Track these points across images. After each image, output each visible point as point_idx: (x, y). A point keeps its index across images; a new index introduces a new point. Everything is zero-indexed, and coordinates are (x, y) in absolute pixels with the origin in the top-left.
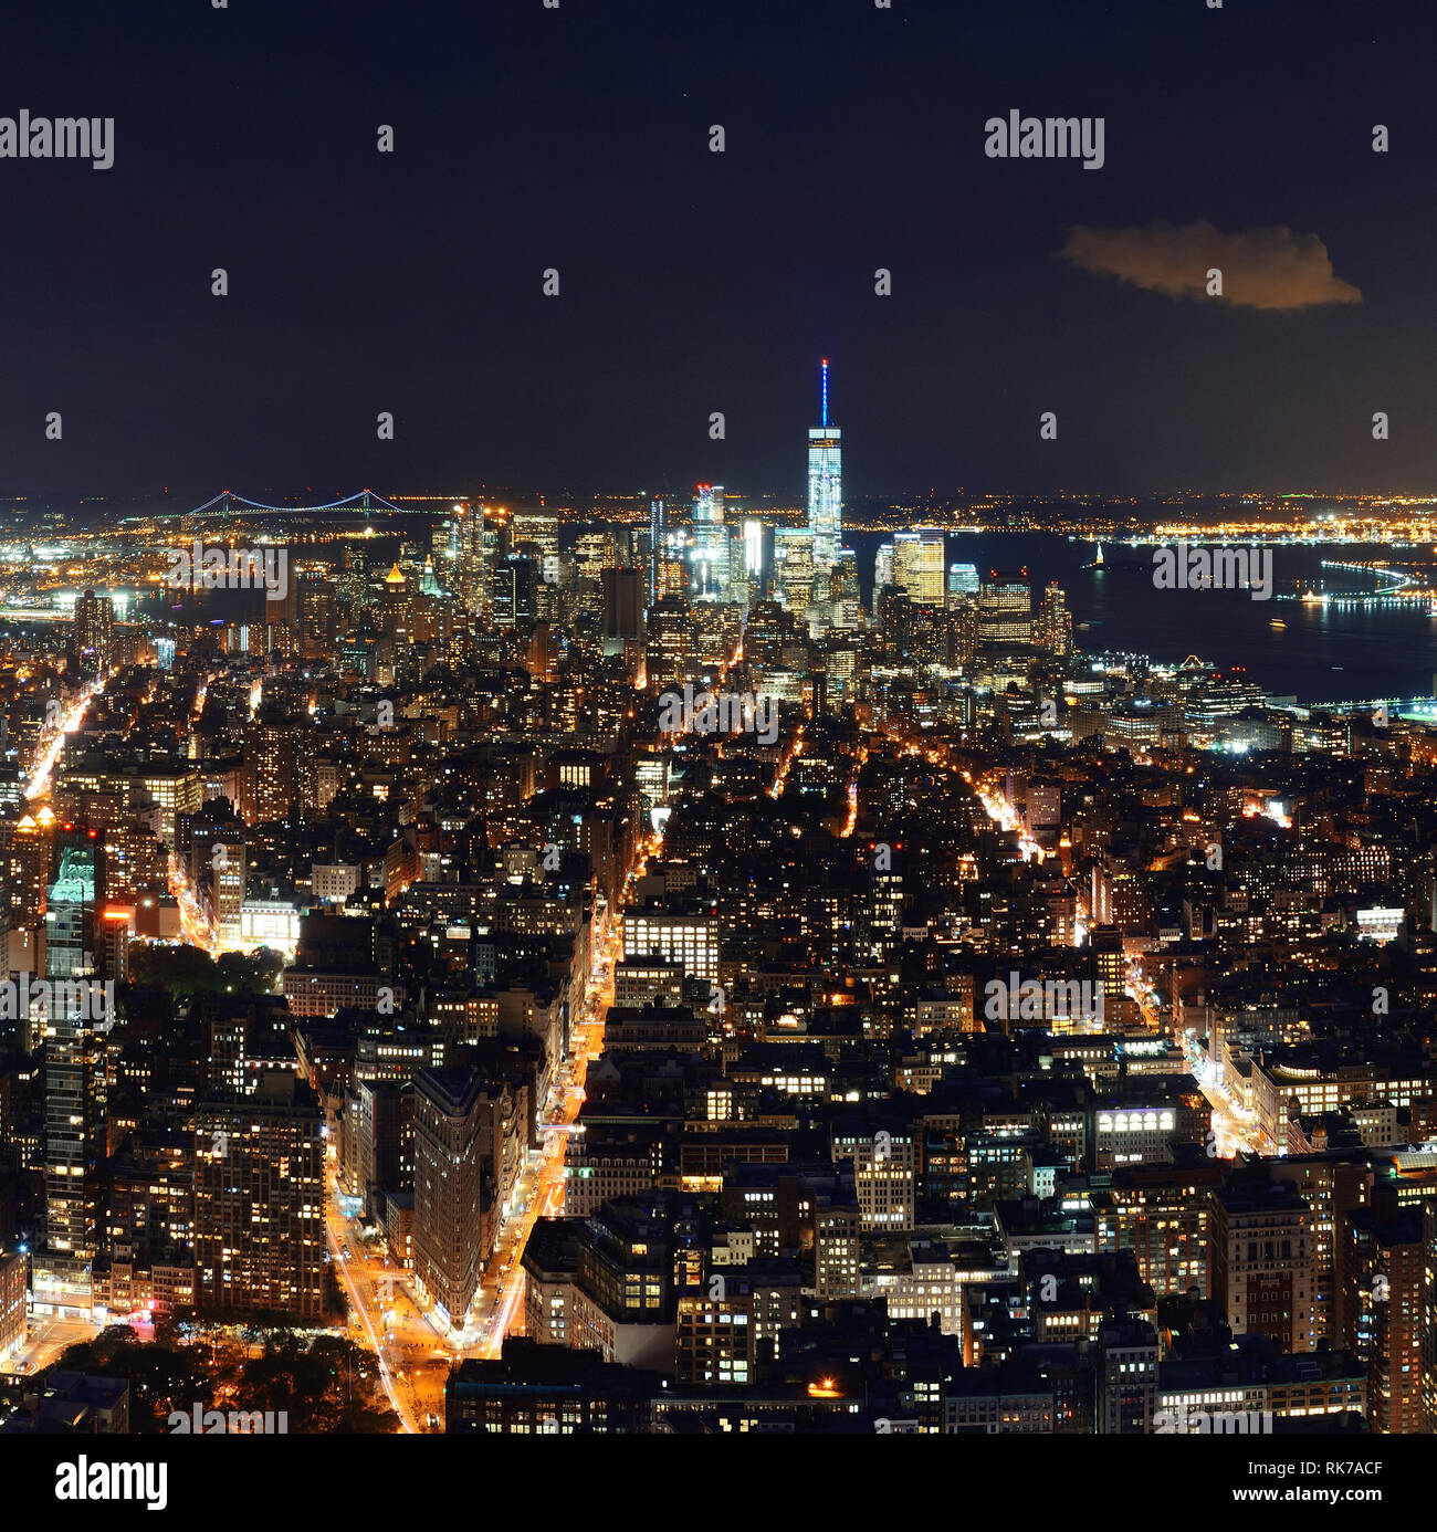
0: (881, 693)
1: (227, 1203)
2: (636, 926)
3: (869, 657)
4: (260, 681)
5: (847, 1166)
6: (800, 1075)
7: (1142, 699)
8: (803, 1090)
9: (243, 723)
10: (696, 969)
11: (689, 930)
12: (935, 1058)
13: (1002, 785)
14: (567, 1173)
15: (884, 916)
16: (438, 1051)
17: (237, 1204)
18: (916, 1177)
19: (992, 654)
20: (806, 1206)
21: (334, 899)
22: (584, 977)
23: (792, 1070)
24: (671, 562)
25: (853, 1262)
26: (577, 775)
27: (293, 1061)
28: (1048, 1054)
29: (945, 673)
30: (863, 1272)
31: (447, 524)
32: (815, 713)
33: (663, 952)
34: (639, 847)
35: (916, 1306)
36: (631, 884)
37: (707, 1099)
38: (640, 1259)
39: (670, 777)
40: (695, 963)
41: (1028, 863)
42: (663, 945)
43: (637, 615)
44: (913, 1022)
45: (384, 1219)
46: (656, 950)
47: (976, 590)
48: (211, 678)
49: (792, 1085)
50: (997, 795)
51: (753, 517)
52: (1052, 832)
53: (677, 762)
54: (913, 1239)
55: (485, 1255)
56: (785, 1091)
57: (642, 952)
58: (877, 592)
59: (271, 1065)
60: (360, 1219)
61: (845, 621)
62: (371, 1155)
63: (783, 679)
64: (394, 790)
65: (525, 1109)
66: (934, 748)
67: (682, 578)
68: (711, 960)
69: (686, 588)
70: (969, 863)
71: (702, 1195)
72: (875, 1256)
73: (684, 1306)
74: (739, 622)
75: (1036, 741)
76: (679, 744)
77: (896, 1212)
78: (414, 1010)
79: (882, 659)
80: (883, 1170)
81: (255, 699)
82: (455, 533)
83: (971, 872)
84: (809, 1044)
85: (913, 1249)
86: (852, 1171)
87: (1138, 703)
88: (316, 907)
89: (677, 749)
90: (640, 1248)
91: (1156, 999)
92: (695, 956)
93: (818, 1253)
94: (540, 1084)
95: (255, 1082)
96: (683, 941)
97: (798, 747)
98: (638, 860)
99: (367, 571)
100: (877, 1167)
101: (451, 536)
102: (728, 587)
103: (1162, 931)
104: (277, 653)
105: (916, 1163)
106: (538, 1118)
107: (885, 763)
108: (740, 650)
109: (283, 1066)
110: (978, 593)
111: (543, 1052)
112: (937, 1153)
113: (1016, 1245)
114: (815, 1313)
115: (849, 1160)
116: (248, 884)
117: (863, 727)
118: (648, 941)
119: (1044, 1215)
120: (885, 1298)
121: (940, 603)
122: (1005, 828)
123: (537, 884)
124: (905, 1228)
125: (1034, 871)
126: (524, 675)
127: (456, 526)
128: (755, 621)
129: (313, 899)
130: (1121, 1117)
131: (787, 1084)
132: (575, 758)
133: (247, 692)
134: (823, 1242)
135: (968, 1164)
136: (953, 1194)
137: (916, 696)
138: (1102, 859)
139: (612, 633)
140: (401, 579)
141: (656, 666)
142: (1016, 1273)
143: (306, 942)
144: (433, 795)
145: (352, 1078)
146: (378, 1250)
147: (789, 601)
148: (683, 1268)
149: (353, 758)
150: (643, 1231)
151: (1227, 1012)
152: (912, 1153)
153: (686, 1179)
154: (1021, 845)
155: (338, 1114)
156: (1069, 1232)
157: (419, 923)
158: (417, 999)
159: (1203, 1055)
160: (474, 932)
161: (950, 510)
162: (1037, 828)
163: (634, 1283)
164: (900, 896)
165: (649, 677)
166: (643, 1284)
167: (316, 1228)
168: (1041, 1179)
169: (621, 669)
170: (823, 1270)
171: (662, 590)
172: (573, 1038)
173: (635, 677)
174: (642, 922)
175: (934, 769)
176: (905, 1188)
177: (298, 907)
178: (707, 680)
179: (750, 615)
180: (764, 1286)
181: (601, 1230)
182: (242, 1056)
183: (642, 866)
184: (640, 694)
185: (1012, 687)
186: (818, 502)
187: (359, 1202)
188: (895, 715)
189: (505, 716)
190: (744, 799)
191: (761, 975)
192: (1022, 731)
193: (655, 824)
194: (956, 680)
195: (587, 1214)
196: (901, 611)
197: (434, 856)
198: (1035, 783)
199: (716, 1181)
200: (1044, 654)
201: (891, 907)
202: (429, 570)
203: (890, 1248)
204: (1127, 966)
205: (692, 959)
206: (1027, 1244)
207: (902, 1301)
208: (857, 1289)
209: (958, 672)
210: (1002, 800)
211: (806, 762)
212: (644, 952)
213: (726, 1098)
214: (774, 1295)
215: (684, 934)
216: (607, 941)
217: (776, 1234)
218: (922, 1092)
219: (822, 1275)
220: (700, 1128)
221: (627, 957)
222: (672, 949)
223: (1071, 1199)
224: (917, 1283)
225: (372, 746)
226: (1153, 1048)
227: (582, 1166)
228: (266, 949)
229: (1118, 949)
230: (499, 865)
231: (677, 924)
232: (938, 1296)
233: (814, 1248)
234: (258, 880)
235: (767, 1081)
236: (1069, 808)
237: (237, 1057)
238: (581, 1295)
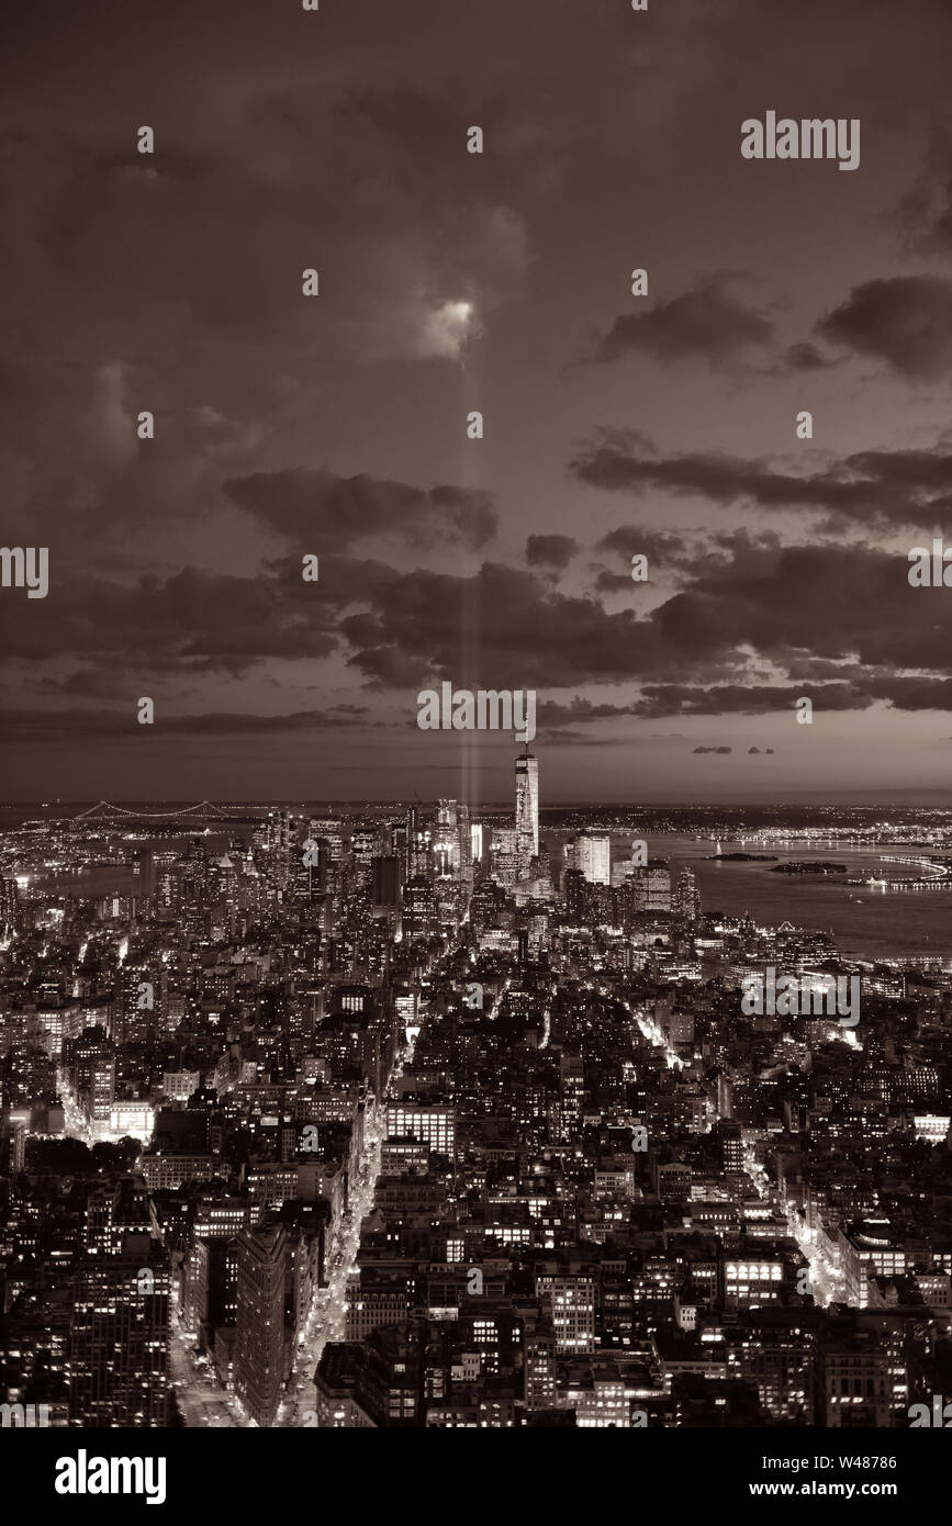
0: (566, 946)
1: (96, 1345)
2: (396, 1114)
3: (557, 921)
4: (126, 938)
5: (547, 1300)
6: (512, 1228)
7: (752, 953)
8: (515, 1238)
9: (113, 969)
10: (438, 1147)
11: (434, 1117)
12: (608, 1216)
13: (652, 1012)
14: (346, 1307)
15: (571, 1107)
16: (255, 1212)
17: (103, 1345)
18: (596, 1310)
19: (642, 919)
20: (517, 1332)
21: (179, 1098)
22: (359, 1153)
23: (507, 1224)
24: (420, 852)
25: (551, 1379)
26: (354, 1004)
27: (149, 1225)
28: (689, 1216)
29: (610, 931)
30: (557, 1386)
31: (263, 826)
32: (520, 958)
33: (415, 1133)
34: (397, 1055)
35: (597, 1418)
36: (392, 1083)
37: (446, 1246)
38: (401, 1376)
39: (419, 1005)
40: (438, 1141)
41: (670, 1070)
42: (415, 1128)
43: (396, 890)
44: (592, 1187)
45: (213, 1351)
46: (410, 1132)
47: (632, 873)
48: (91, 937)
49: (507, 1235)
50: (648, 1020)
51: (477, 823)
52: (688, 1048)
53: (425, 993)
54: (595, 1361)
55: (286, 1376)
56: (501, 1241)
57: (400, 1134)
58: (562, 875)
59: (131, 1229)
60: (195, 1350)
61: (542, 894)
62: (204, 1297)
63: (497, 934)
64: (224, 1016)
65: (316, 1258)
66: (604, 985)
67: (428, 864)
68: (449, 1139)
69: (430, 871)
70: (629, 1069)
71: (443, 1322)
72: (568, 1374)
73: (431, 1415)
74: (466, 895)
75: (674, 981)
76: (425, 981)
77: (580, 1339)
78: (237, 1181)
79: (565, 921)
80: (572, 1303)
81: (123, 952)
82: (269, 831)
83: (631, 1076)
84: (518, 1204)
85: (594, 1370)
86: (550, 1304)
87: (748, 955)
88: (166, 1105)
89: (424, 984)
90: (400, 1367)
91: (766, 1176)
92: (438, 1136)
93: (526, 1371)
94: (327, 1237)
95: (119, 1244)
96: (430, 1125)
97: (508, 983)
98: (396, 1066)
99: (205, 859)
100: (568, 1302)
101: (266, 834)
102: (459, 870)
103: (769, 1124)
104: (140, 919)
105: (596, 1298)
106: (325, 1263)
107: (569, 996)
108: (467, 915)
109: (141, 1229)
110: (634, 876)
111: (330, 1212)
112: (611, 1291)
113: (670, 1369)
114: (524, 1422)
115: (548, 1295)
116: (116, 1089)
117: (554, 969)
118: (405, 1125)
119: (688, 1346)
120: (574, 1410)
121: (607, 883)
122: (655, 1044)
123: (325, 1084)
124: (588, 1352)
125: (676, 1075)
126: (318, 932)
127: (269, 827)
128: (479, 894)
129: (165, 1099)
130: (743, 1268)
131: (503, 1235)
132: (354, 991)
133: (117, 947)
134: (530, 1362)
135: (633, 1300)
136: (622, 1325)
137: (591, 948)
138: (724, 1069)
139: (379, 902)
140: (231, 865)
141: (410, 925)
142: (669, 1393)
143: (159, 1132)
144: (251, 1020)
145: (192, 1237)
146: (208, 1376)
147: (501, 881)
148: (431, 1383)
149: (193, 994)
150: (402, 1352)
151: (818, 1190)
152: (593, 1291)
153: (431, 1310)
154: (668, 1057)
155: (181, 1265)
156: (707, 1360)
157: (239, 1113)
158: (239, 1172)
159: (801, 1222)
160: (281, 1120)
161: (613, 817)
162: (677, 1044)
163: (396, 1397)
164: (582, 1093)
165: (404, 933)
166: (402, 1397)
167: (161, 1360)
168: (686, 1315)
169: (386, 928)
170: (530, 1385)
171: (414, 872)
172: (350, 1200)
173: (394, 933)
174: (400, 1111)
175: (604, 1000)
176: (588, 1319)
177: (153, 1106)
178: (445, 935)
179: (475, 890)
180: (488, 1399)
181: (372, 1353)
182: (110, 1223)
183: (399, 1070)
184: (397, 945)
185: (658, 942)
186: (522, 811)
187: (194, 1337)
188: (576, 961)
189: (303, 961)
190: (470, 1021)
191: (484, 1151)
192: (666, 974)
193: (409, 1039)
194: (619, 937)
195: (361, 1340)
196: (580, 888)
197: (253, 1064)
198: (676, 1010)
199: (454, 1310)
200: (679, 918)
201: (575, 1101)
202: (250, 858)
203: (576, 1368)
204: (744, 1150)
205: (435, 1139)
206: (676, 1368)
207: (587, 1413)
208: (555, 1402)
209: (619, 933)
210: (652, 1024)
211: (515, 994)
212: (402, 1133)
213: (461, 1246)
214: (496, 1406)
215: (430, 1120)
216: (375, 1126)
217: (496, 1355)
218: (599, 1243)
219: (529, 1390)
220: (441, 1269)
221: (390, 1137)
222: (422, 1132)
223: (708, 1333)
224: (597, 1399)
225: (208, 984)
226: (765, 1214)
227: (358, 1300)
228: (128, 1137)
229: (737, 1136)
230: (298, 1070)
231: (425, 1112)
232: (613, 1409)
233: (523, 1366)
234: (123, 1085)
235: (489, 1232)
236: (701, 1032)
237: (106, 1225)
238: (357, 1407)
